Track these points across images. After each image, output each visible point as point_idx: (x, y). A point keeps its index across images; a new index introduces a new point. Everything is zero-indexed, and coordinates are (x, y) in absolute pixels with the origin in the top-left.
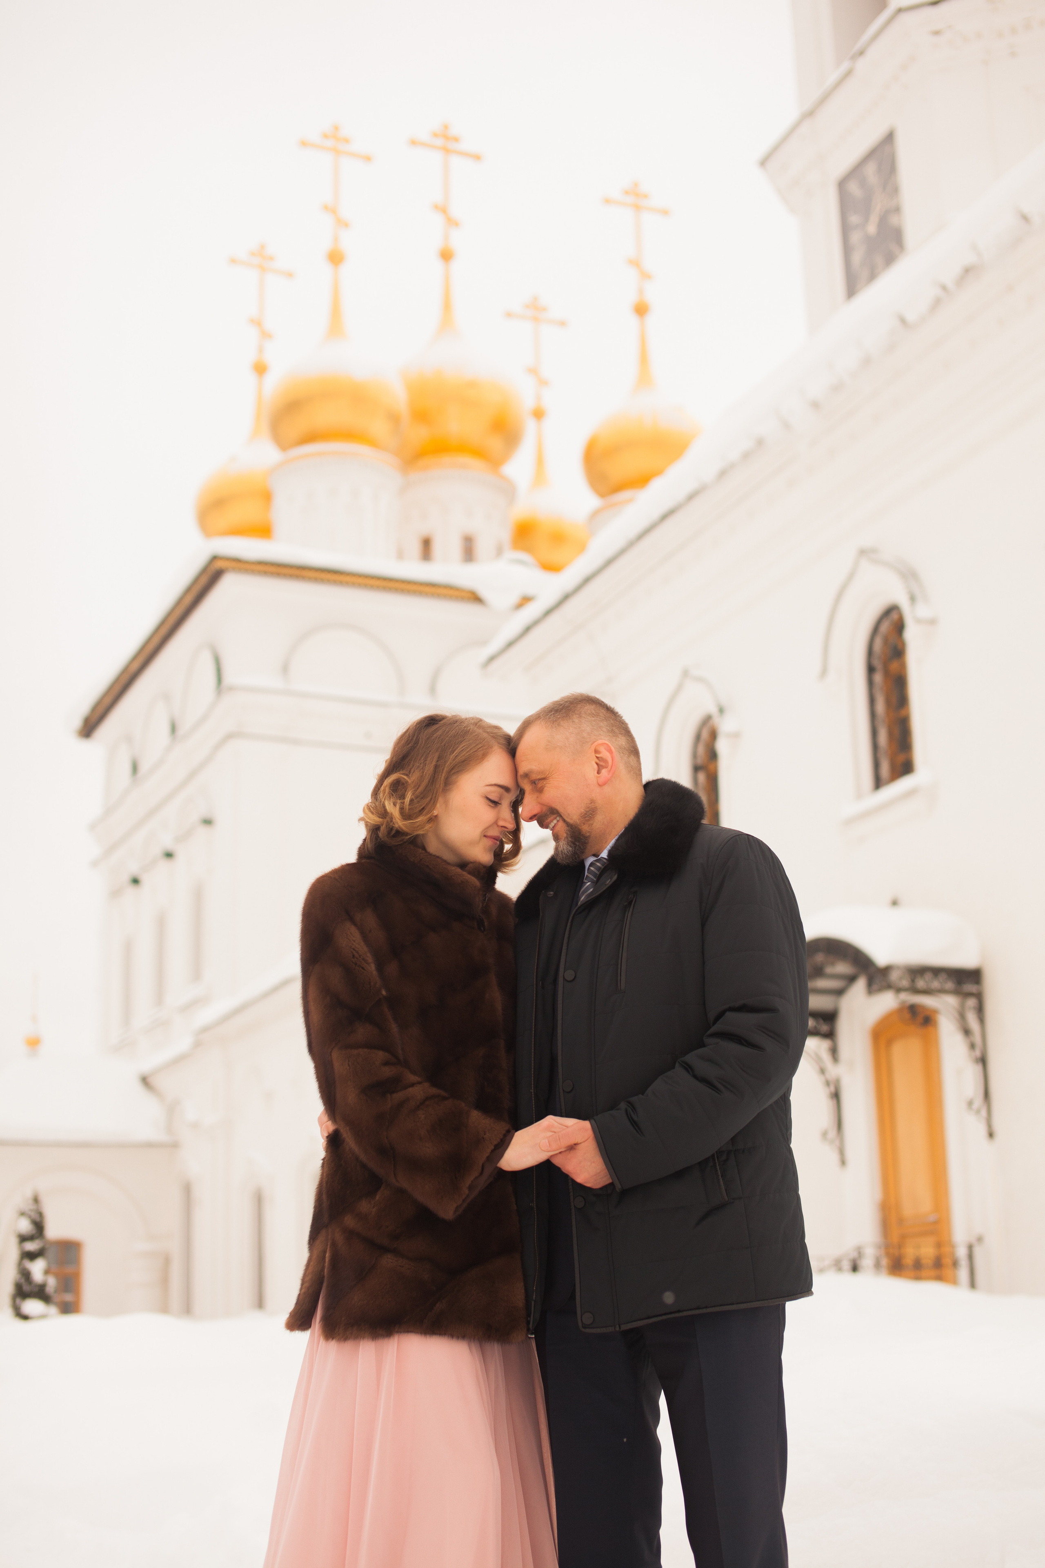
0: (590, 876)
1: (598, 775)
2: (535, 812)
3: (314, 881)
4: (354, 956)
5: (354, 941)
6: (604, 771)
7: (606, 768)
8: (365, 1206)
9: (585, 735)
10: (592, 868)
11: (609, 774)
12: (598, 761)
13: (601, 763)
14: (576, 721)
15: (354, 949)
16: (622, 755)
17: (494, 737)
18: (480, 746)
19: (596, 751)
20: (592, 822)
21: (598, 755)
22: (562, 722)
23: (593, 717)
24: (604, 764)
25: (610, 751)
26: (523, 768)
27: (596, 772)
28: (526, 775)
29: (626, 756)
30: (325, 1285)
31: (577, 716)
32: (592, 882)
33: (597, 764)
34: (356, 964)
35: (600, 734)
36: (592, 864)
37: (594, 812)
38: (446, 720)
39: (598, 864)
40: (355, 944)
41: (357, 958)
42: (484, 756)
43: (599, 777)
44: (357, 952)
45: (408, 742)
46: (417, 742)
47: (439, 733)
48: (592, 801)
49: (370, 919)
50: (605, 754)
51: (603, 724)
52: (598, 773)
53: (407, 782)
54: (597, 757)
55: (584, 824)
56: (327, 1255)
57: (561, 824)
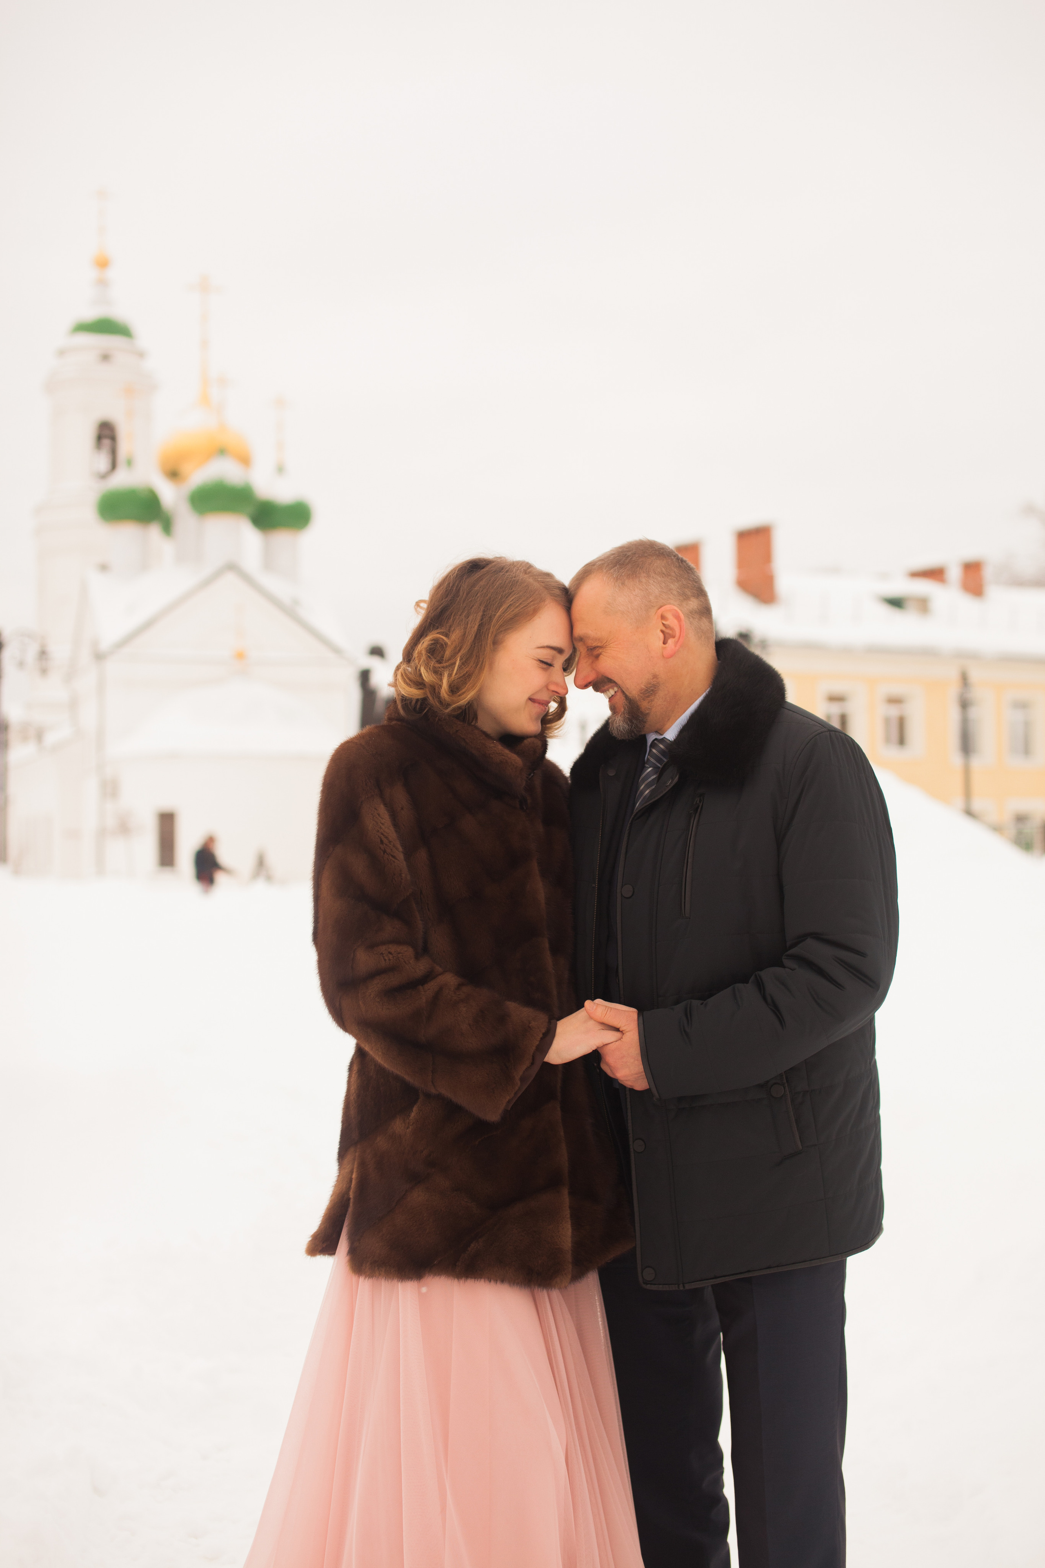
0: (652, 760)
1: (664, 646)
2: (590, 679)
3: (337, 747)
4: (382, 842)
5: (382, 824)
6: (671, 641)
7: (674, 637)
8: (398, 1126)
9: (652, 598)
10: (654, 751)
11: (675, 646)
12: (664, 629)
13: (667, 631)
14: (644, 580)
15: (382, 834)
16: (691, 619)
17: (546, 589)
18: (531, 599)
19: (663, 617)
20: (652, 698)
21: (664, 622)
22: (626, 582)
23: (663, 577)
24: (670, 632)
25: (678, 618)
26: (579, 631)
27: (661, 642)
28: (581, 639)
29: (697, 620)
30: (350, 1209)
31: (645, 575)
32: (655, 767)
33: (662, 631)
34: (385, 852)
35: (670, 599)
36: (653, 745)
37: (655, 688)
38: (490, 566)
39: (661, 746)
40: (383, 827)
41: (386, 845)
42: (535, 612)
43: (665, 648)
44: (386, 837)
45: (447, 593)
46: (458, 591)
47: (482, 583)
48: (655, 676)
49: (400, 796)
50: (672, 621)
51: (674, 586)
52: (665, 643)
53: (446, 644)
54: (663, 623)
55: (644, 700)
56: (354, 1176)
57: (619, 694)
